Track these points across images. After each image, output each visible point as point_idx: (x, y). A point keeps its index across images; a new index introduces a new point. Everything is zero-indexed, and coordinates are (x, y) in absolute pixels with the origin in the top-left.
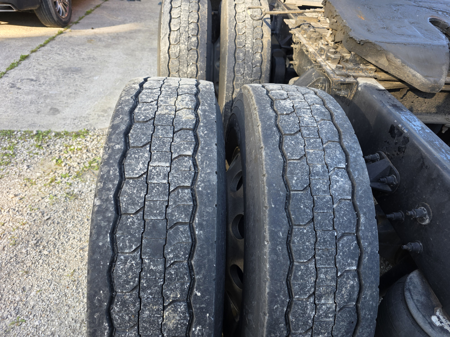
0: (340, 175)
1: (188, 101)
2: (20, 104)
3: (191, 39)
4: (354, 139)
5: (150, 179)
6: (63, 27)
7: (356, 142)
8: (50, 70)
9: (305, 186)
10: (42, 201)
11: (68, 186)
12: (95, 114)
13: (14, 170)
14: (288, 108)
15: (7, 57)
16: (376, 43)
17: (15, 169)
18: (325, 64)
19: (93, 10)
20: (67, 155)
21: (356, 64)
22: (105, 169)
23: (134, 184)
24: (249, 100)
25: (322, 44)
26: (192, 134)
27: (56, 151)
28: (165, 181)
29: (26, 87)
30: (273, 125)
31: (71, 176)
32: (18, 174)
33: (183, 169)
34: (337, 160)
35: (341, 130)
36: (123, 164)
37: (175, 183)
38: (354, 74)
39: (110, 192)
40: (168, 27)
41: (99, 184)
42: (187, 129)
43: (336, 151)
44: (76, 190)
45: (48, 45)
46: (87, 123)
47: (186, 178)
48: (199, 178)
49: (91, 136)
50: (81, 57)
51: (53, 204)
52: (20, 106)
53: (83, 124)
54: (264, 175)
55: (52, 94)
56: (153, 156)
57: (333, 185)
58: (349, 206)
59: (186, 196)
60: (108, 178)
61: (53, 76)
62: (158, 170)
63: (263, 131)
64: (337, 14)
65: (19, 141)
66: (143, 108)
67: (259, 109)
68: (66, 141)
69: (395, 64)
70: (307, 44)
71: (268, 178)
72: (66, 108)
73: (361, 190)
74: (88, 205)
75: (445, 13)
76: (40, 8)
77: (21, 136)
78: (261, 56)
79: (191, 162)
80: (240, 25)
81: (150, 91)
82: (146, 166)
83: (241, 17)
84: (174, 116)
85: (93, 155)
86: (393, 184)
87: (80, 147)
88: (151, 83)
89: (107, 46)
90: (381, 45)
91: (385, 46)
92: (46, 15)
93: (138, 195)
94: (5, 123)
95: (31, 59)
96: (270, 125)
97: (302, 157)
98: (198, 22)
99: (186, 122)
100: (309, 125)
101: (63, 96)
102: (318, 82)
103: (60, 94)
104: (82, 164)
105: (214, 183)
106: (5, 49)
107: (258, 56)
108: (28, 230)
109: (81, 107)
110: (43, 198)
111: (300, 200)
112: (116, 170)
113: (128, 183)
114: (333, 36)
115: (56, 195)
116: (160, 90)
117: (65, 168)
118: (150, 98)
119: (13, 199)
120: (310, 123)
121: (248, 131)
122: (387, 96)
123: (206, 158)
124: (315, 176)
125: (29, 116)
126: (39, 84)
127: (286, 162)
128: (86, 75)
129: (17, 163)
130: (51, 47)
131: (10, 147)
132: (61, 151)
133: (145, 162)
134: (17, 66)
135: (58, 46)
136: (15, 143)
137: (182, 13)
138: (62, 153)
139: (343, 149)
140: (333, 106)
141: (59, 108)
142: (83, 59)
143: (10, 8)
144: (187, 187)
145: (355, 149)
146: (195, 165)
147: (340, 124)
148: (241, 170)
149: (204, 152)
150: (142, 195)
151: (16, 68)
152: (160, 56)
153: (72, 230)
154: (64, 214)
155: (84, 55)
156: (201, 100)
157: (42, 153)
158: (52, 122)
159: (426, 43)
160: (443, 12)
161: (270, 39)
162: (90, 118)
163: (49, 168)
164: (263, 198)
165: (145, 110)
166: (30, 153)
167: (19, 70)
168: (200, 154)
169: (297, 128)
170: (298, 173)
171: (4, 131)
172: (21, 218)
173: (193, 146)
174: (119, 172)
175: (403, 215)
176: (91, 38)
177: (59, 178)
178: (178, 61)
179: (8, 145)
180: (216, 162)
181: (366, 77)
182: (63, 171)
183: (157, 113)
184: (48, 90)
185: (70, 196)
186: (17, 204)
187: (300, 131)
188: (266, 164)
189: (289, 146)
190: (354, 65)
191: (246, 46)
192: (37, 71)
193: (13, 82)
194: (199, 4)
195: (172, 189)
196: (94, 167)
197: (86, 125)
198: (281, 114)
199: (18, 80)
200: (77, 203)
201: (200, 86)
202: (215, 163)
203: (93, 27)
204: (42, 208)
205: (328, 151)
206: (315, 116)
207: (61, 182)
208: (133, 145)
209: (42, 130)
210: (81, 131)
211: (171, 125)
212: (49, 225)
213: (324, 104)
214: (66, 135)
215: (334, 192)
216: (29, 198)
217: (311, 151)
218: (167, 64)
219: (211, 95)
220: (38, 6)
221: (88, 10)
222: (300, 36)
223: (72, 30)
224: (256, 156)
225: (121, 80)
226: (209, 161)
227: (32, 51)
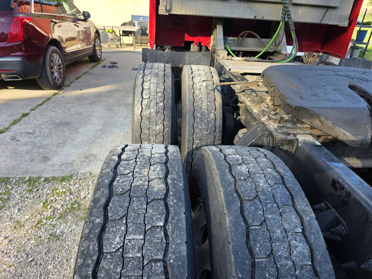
0: (298, 240)
1: (159, 171)
2: (17, 154)
3: (159, 104)
4: (305, 202)
5: (126, 253)
6: (57, 90)
7: (308, 205)
8: (45, 124)
9: (268, 253)
10: (28, 242)
11: (52, 227)
12: (79, 160)
13: (6, 213)
14: (244, 173)
15: (11, 115)
16: (309, 108)
17: (8, 212)
18: (268, 123)
19: (82, 76)
20: (52, 198)
21: (294, 123)
22: (86, 244)
23: (111, 259)
24: (210, 164)
25: (264, 107)
26: (163, 204)
27: (44, 194)
28: (139, 255)
29: (24, 139)
30: (233, 191)
31: (55, 217)
32: (9, 217)
33: (156, 241)
34: (294, 224)
35: (293, 193)
36: (102, 238)
37: (148, 256)
38: (293, 132)
39: (89, 268)
40: (141, 96)
41: (79, 260)
42: (158, 199)
43: (291, 215)
44: (58, 231)
45: (45, 104)
46: (71, 168)
47: (158, 251)
48: (170, 250)
49: (74, 180)
50: (70, 113)
51: (37, 246)
52: (17, 156)
53: (69, 170)
54: (229, 243)
55: (45, 144)
56: (129, 229)
57: (293, 251)
58: (310, 272)
59: (159, 270)
60: (88, 253)
61: (46, 129)
62: (133, 243)
63: (225, 198)
64: (274, 85)
65: (14, 186)
66: (121, 181)
67: (220, 175)
68: (53, 185)
69: (327, 125)
70: (251, 106)
71: (233, 246)
72: (55, 156)
73: (319, 254)
74: (68, 246)
75: (360, 80)
76: (40, 77)
77: (16, 182)
78: (215, 115)
79: (162, 233)
80: (197, 92)
81: (127, 162)
82: (122, 239)
83: (197, 86)
84: (147, 187)
85: (75, 197)
86: (342, 235)
87: (64, 190)
88: (127, 154)
89: (92, 103)
90: (314, 109)
91: (317, 111)
92: (45, 81)
93: (115, 271)
94: (3, 171)
95: (30, 116)
96: (231, 191)
97: (262, 223)
98: (164, 91)
99: (157, 193)
100: (264, 189)
101: (54, 146)
102: (263, 136)
103: (51, 144)
104: (65, 206)
105: (184, 254)
106: (10, 109)
107: (212, 115)
108: (14, 272)
109: (68, 154)
110: (29, 240)
111: (264, 268)
112: (95, 245)
113: (106, 258)
114: (273, 101)
115: (40, 237)
116: (136, 161)
117: (50, 210)
118: (127, 170)
119: (3, 241)
120: (265, 188)
121: (211, 193)
122: (324, 152)
123: (176, 228)
124: (276, 243)
125: (24, 164)
126: (35, 136)
127: (249, 228)
128: (73, 127)
129: (10, 207)
130: (47, 106)
131: (6, 192)
132: (48, 195)
133: (121, 236)
134: (19, 122)
135: (52, 105)
136: (10, 189)
137: (151, 85)
138: (49, 196)
139: (297, 212)
140: (283, 170)
141: (49, 156)
142: (72, 114)
143: (17, 78)
144: (159, 260)
145: (308, 212)
146: (166, 235)
147: (291, 187)
148: (205, 223)
149: (174, 222)
150: (118, 270)
151: (17, 124)
152: (133, 118)
153: (52, 272)
154: (46, 256)
155: (73, 111)
156: (170, 169)
157: (32, 197)
158: (43, 169)
159: (349, 106)
160: (357, 78)
161: (221, 101)
162: (74, 164)
163: (37, 211)
164: (230, 266)
165: (122, 182)
166: (21, 197)
167: (20, 125)
168: (170, 225)
169: (254, 193)
170: (260, 240)
171: (2, 178)
172: (9, 260)
173: (164, 216)
174: (98, 247)
175: (355, 265)
176: (79, 98)
177: (44, 220)
178: (149, 121)
179: (4, 191)
180: (185, 231)
181: (304, 134)
182: (48, 213)
183: (133, 185)
184: (41, 141)
185: (52, 238)
186: (6, 247)
187: (257, 196)
188: (230, 231)
189: (250, 212)
190: (292, 124)
191: (203, 108)
192: (34, 125)
193: (14, 136)
194: (165, 77)
195: (146, 263)
196: (75, 208)
197: (71, 170)
198: (239, 180)
199: (18, 133)
200: (58, 244)
201: (169, 154)
202: (184, 233)
203: (81, 89)
204: (28, 249)
205: (284, 215)
206: (269, 181)
207: (46, 224)
208: (111, 218)
209: (34, 176)
210: (66, 176)
211: (145, 196)
212: (32, 266)
213: (275, 168)
214: (53, 180)
215: (294, 258)
216: (17, 241)
217: (270, 216)
218: (140, 124)
219: (178, 162)
220: (39, 75)
221: (78, 76)
222: (245, 99)
223: (65, 92)
224: (220, 220)
225: (101, 130)
226: (179, 231)
227: (32, 110)
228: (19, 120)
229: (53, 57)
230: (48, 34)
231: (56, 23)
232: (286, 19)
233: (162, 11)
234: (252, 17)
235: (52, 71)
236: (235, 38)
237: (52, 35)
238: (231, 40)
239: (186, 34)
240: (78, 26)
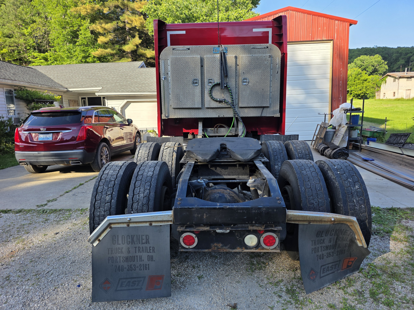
3: (145, 159)
15: (73, 185)
29: (80, 195)
52: (76, 201)
57: (148, 174)
58: (151, 177)
59: (115, 176)
65: (73, 212)
76: (93, 163)
77: (74, 210)
79: (118, 171)
80: (164, 153)
83: (165, 150)
92: (96, 165)
94: (68, 206)
95: (84, 185)
98: (149, 153)
105: (122, 174)
106: (72, 182)
107: (170, 163)
123: (122, 170)
125: (79, 204)
129: (71, 219)
131: (69, 214)
136: (71, 213)
137: (143, 151)
143: (79, 163)
151: (76, 189)
157: (82, 216)
166: (77, 216)
167: (78, 189)
171: (67, 209)
181: (192, 161)
192: (87, 189)
193: (74, 194)
194: (150, 148)
199: (77, 193)
220: (93, 161)
227: (86, 182)
228: (78, 187)
229: (103, 149)
230: (101, 135)
231: (107, 128)
232: (236, 116)
233: (163, 117)
234: (217, 116)
235: (102, 158)
236: (213, 129)
237: (104, 136)
238: (210, 130)
239: (183, 129)
240: (123, 129)
